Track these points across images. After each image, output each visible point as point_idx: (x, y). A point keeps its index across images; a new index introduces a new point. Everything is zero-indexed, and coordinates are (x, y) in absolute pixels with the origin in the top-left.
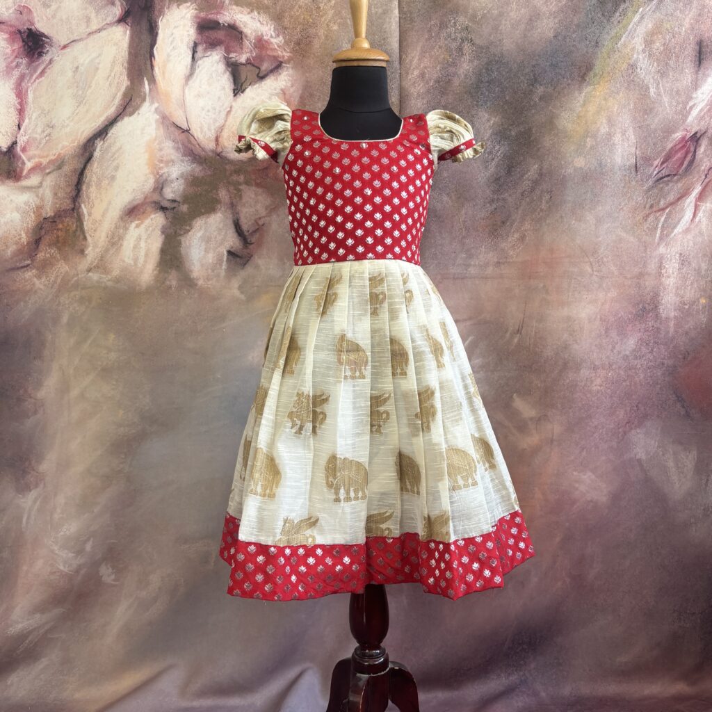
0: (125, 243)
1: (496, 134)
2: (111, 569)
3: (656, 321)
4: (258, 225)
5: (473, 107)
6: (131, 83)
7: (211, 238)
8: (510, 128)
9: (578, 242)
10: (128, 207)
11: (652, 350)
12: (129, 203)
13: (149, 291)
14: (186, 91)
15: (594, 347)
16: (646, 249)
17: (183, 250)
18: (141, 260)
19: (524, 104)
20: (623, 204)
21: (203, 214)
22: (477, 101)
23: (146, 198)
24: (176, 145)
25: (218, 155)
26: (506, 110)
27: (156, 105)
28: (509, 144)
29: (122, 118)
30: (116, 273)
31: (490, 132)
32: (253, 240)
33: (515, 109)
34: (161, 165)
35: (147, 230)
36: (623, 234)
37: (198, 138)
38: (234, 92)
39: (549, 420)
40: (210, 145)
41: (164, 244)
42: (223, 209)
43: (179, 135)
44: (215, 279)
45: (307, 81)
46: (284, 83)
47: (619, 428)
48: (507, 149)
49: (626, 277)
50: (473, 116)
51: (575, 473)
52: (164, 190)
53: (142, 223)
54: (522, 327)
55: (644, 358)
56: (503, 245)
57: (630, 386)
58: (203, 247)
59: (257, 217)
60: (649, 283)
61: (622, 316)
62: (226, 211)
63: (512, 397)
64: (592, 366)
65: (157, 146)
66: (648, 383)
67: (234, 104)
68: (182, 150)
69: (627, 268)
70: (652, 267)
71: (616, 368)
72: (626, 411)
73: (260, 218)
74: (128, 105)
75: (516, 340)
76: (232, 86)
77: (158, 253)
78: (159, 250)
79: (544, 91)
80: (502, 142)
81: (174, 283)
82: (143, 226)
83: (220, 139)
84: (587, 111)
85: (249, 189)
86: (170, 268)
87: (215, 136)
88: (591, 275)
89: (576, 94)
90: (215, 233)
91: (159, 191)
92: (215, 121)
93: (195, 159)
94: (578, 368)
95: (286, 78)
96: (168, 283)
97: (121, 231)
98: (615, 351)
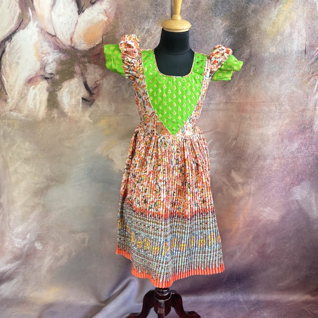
0: (28, 97)
1: (226, 32)
2: (40, 244)
3: (311, 134)
4: (97, 84)
5: (213, 17)
6: (22, 11)
7: (73, 91)
8: (234, 28)
9: (269, 94)
10: (28, 78)
11: (308, 148)
12: (29, 76)
13: (43, 120)
14: (52, 13)
15: (274, 149)
16: (308, 96)
17: (59, 99)
18: (38, 105)
19: (242, 14)
20: (296, 72)
21: (67, 79)
22: (216, 14)
23: (36, 74)
24: (50, 44)
25: (73, 48)
26: (232, 18)
27: (37, 23)
28: (234, 37)
29: (19, 31)
30: (25, 112)
31: (222, 31)
32: (95, 92)
33: (238, 17)
34: (43, 56)
35: (39, 90)
36: (295, 89)
37: (61, 39)
38: (78, 12)
40: (68, 43)
41: (49, 96)
42: (77, 76)
43: (51, 38)
44: (77, 112)
45: (118, 5)
46: (105, 6)
47: (287, 186)
48: (232, 40)
49: (295, 112)
50: (213, 22)
51: (261, 208)
52: (45, 68)
53: (36, 87)
54: (237, 137)
55: (303, 152)
56: (229, 93)
57: (294, 166)
58: (69, 96)
59: (96, 80)
60: (309, 114)
61: (291, 132)
62: (79, 77)
64: (273, 158)
65: (40, 45)
66: (304, 164)
67: (78, 19)
68: (53, 46)
69: (296, 107)
70: (311, 105)
71: (286, 158)
72: (291, 178)
73: (97, 81)
74: (21, 24)
75: (234, 143)
76: (77, 9)
77: (46, 101)
78: (46, 100)
79: (255, 7)
80: (230, 36)
81: (56, 115)
82: (37, 88)
83: (73, 39)
84: (279, 20)
85: (91, 66)
86: (53, 108)
87: (70, 37)
88: (275, 112)
89: (273, 9)
90: (74, 89)
91: (43, 69)
92: (69, 29)
93: (60, 50)
94: (265, 159)
95: (106, 3)
96: (53, 115)
97: (26, 91)
98: (286, 150)
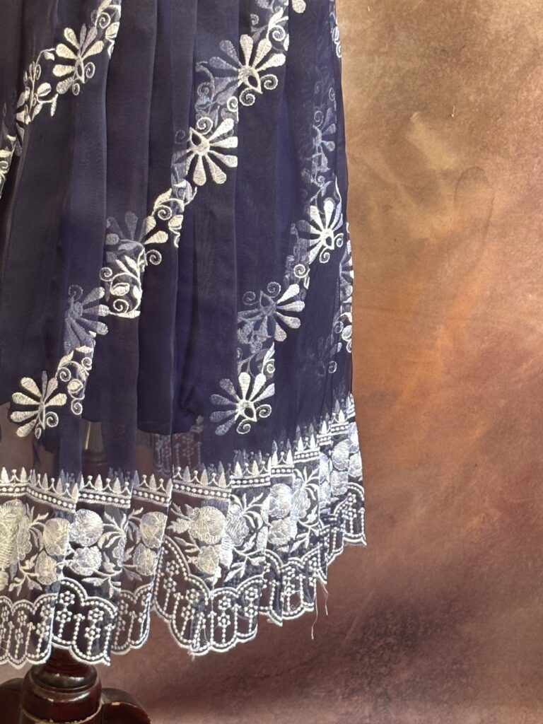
39: (485, 180)
63: (408, 119)
